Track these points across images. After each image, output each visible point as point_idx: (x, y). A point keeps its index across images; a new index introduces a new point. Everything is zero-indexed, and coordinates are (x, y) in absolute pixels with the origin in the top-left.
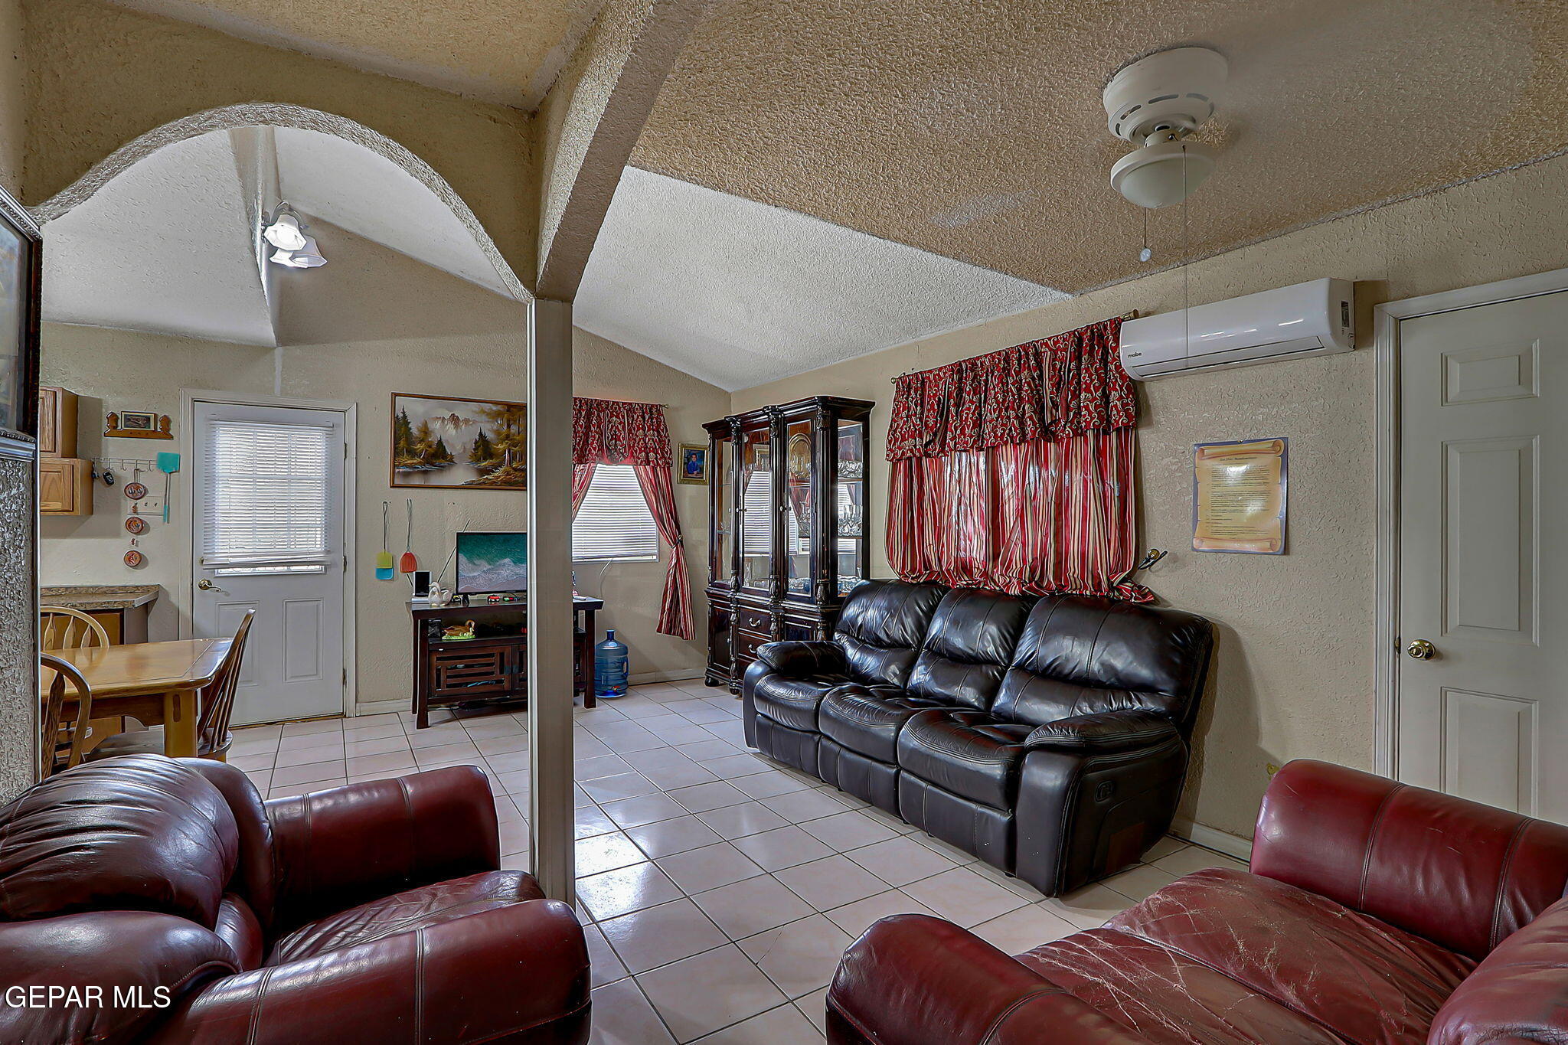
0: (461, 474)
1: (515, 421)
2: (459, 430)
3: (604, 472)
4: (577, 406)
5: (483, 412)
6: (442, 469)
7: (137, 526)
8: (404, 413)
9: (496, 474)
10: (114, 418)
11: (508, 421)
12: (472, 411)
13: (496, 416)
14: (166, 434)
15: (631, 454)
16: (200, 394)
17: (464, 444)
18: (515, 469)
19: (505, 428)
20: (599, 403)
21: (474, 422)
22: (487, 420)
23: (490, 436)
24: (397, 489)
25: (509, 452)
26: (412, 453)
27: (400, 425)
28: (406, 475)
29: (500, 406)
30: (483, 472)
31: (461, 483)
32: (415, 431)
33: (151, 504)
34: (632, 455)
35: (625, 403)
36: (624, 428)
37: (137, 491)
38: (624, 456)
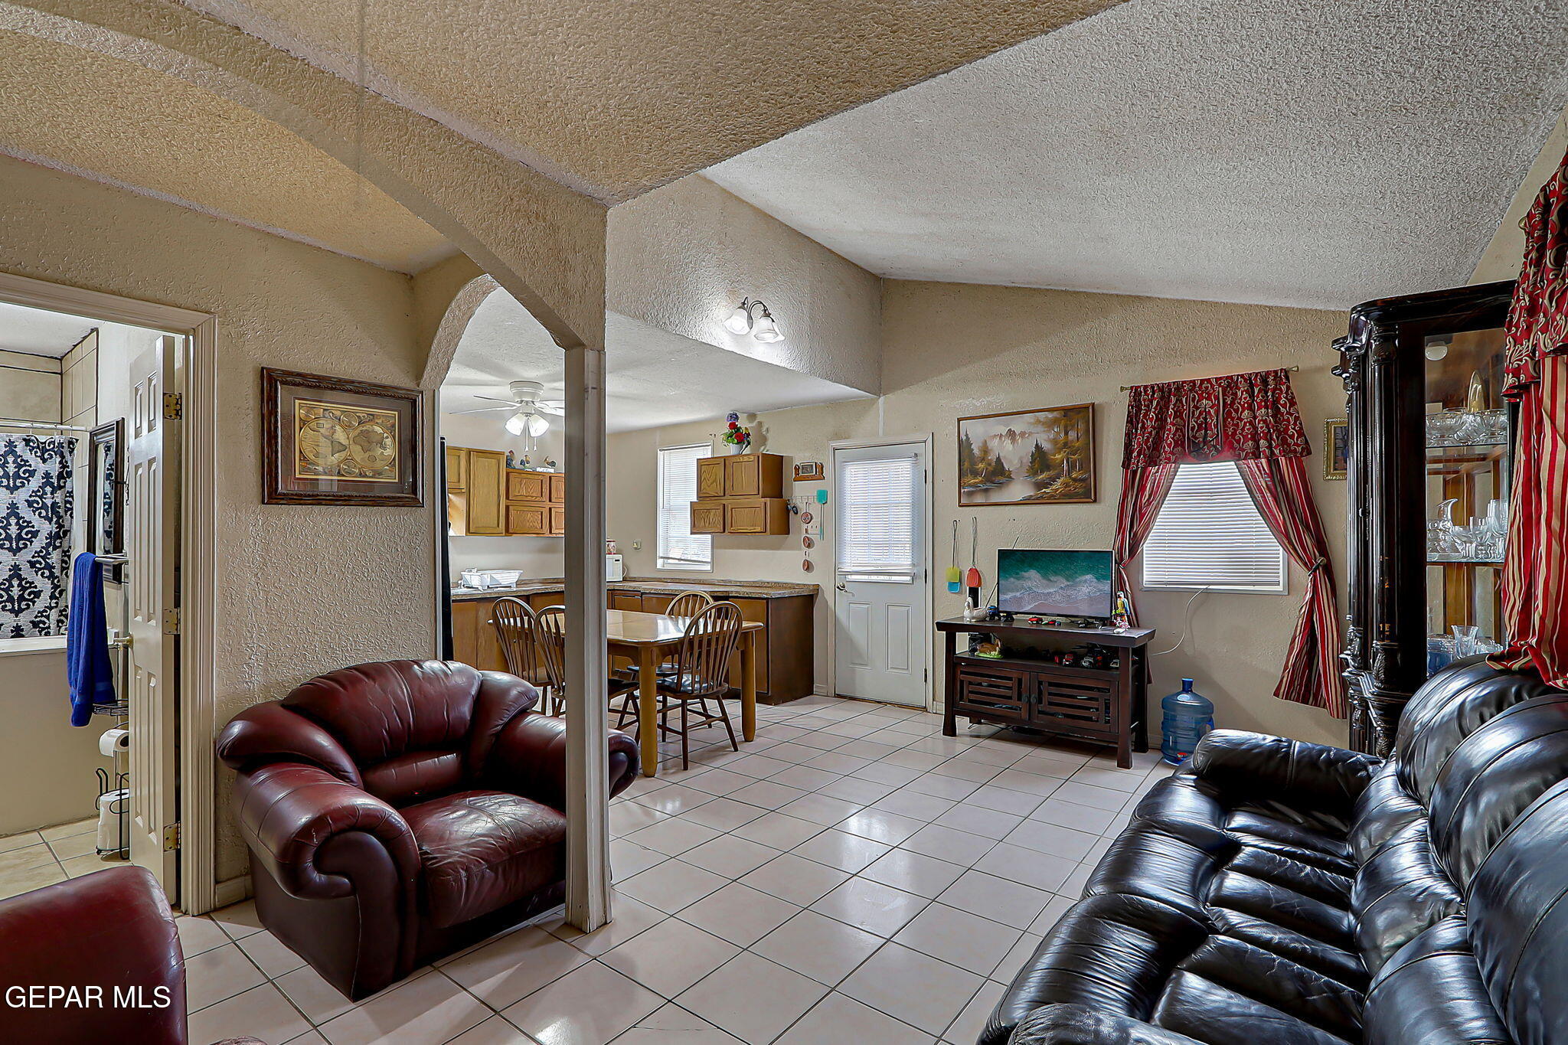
0: (1019, 490)
1: (1073, 426)
2: (1016, 444)
3: (1189, 474)
4: (1148, 395)
5: (1038, 421)
6: (1000, 485)
7: (809, 543)
8: (967, 435)
9: (1054, 487)
10: (797, 469)
11: (1066, 427)
12: (1028, 423)
13: (1055, 422)
14: (820, 476)
15: (1228, 445)
16: (836, 444)
17: (1021, 459)
18: (1075, 480)
19: (1062, 435)
20: (1179, 387)
21: (1030, 434)
22: (1042, 430)
23: (1046, 446)
24: (964, 508)
25: (1067, 462)
26: (975, 473)
27: (964, 446)
28: (970, 494)
29: (1055, 413)
30: (1039, 486)
31: (1018, 498)
32: (976, 451)
33: (814, 527)
34: (1232, 447)
35: (1221, 378)
36: (1217, 412)
37: (808, 518)
38: (1216, 449)
